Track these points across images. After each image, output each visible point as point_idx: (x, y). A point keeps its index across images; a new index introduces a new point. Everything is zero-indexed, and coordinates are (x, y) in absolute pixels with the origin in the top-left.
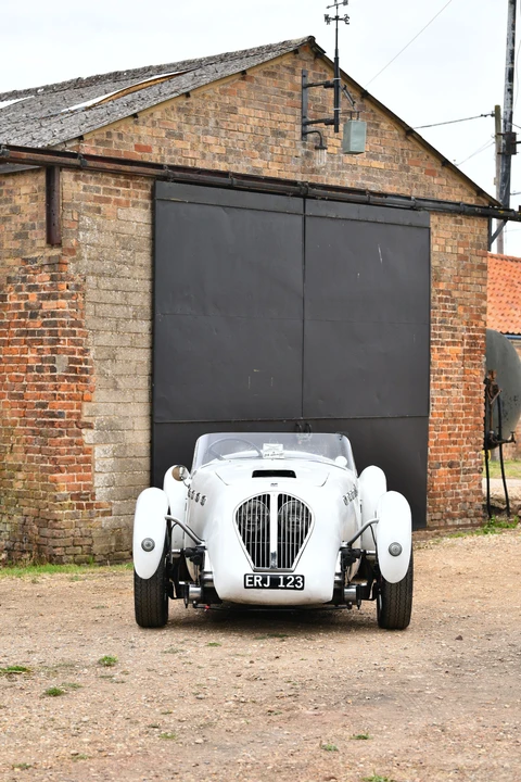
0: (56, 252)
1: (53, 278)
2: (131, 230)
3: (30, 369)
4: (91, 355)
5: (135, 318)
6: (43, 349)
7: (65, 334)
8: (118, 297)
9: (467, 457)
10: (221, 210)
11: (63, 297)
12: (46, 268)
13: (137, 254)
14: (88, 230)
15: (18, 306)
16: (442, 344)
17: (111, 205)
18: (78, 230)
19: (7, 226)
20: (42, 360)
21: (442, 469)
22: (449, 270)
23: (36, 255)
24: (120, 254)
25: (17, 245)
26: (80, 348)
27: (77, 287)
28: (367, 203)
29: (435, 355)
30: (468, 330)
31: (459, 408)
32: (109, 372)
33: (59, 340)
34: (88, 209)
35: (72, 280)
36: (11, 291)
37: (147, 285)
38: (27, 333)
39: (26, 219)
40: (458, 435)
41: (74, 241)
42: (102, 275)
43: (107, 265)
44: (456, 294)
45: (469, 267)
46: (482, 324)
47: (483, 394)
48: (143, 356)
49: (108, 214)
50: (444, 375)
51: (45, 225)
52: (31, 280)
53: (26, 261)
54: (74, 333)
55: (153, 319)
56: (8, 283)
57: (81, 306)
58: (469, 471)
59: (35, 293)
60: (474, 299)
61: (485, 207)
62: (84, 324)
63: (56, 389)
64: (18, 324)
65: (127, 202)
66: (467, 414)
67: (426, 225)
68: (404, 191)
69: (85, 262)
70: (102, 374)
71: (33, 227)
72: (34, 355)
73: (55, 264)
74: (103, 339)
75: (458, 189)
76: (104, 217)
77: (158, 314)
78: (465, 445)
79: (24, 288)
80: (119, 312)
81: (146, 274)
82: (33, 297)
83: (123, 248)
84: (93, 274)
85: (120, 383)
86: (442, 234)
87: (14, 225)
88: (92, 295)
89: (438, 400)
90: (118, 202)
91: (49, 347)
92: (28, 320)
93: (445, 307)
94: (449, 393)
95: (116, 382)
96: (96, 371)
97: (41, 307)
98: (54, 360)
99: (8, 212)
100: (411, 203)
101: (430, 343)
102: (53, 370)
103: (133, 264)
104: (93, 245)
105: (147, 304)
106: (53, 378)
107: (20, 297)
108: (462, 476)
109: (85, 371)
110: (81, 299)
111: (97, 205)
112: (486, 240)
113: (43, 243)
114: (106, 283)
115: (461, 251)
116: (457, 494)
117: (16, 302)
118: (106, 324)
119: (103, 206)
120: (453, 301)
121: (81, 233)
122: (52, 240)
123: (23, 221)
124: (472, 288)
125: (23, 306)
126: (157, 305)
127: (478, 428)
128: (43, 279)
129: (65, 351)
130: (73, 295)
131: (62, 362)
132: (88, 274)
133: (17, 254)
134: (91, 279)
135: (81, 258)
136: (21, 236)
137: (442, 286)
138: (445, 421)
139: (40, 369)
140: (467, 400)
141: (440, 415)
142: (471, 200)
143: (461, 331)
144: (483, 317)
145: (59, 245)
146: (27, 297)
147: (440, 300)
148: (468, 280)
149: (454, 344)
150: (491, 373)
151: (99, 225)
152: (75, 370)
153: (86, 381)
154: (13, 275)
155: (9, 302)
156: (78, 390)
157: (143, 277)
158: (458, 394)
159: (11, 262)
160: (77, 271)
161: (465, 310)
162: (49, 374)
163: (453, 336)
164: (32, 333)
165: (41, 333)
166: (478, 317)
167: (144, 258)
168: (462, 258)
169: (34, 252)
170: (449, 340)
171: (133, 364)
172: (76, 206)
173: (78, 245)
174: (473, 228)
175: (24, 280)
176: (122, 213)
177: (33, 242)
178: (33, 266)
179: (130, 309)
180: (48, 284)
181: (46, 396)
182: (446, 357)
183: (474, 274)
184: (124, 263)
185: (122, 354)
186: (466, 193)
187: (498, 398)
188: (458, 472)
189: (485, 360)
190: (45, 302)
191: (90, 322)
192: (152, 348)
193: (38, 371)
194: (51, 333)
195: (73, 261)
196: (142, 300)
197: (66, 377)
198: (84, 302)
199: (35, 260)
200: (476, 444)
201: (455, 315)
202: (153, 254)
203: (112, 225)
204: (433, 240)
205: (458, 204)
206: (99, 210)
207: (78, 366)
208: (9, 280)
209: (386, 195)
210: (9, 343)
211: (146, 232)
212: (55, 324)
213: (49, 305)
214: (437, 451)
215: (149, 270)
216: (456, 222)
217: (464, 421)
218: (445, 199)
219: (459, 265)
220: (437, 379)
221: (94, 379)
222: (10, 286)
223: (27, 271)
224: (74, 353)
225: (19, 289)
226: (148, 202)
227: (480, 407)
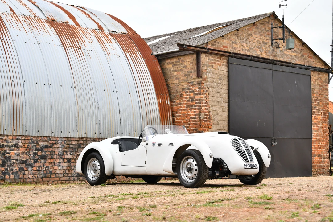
0: (200, 80)
1: (199, 88)
2: (222, 73)
3: (191, 118)
4: (211, 113)
5: (223, 102)
6: (196, 111)
7: (203, 106)
8: (218, 95)
9: (324, 153)
10: (248, 67)
11: (203, 94)
12: (197, 85)
13: (224, 81)
14: (209, 73)
15: (187, 98)
16: (315, 115)
17: (216, 65)
18: (207, 72)
19: (182, 72)
20: (196, 115)
21: (316, 157)
22: (317, 90)
23: (193, 81)
24: (219, 81)
25: (186, 78)
26: (208, 111)
27: (207, 91)
28: (291, 67)
29: (313, 118)
30: (323, 110)
31: (321, 136)
32: (216, 119)
33: (201, 108)
34: (210, 66)
35: (205, 89)
36: (184, 93)
37: (227, 91)
38: (190, 106)
39: (189, 70)
40: (321, 146)
41: (205, 76)
42: (213, 87)
43: (215, 85)
44: (319, 98)
45: (323, 89)
46: (327, 108)
47: (328, 132)
48: (226, 114)
49: (215, 68)
50: (316, 125)
51: (196, 71)
52: (191, 89)
53: (189, 83)
54: (206, 106)
55: (229, 102)
56: (183, 90)
57: (208, 97)
58: (324, 158)
59: (193, 93)
60: (325, 100)
61: (327, 69)
62: (209, 103)
63: (201, 124)
64: (186, 104)
65: (221, 64)
66: (324, 139)
67: (309, 74)
68: (302, 63)
69: (209, 83)
70: (214, 120)
71: (191, 72)
72: (192, 113)
73: (200, 84)
74: (215, 108)
75: (319, 63)
76: (214, 69)
77: (231, 101)
78: (323, 149)
79: (189, 92)
80: (219, 99)
81: (226, 87)
82: (192, 95)
83: (220, 79)
84: (211, 87)
85: (219, 123)
86: (314, 78)
87: (185, 71)
88: (211, 94)
89: (315, 133)
90: (218, 64)
91: (198, 110)
92: (190, 102)
93: (316, 102)
94: (318, 131)
95: (218, 123)
96: (212, 118)
97: (195, 98)
98: (200, 115)
99: (182, 68)
100: (305, 67)
101: (312, 114)
102: (200, 118)
103: (223, 84)
104: (211, 77)
105: (227, 97)
106: (200, 121)
107: (187, 95)
108: (322, 160)
109: (209, 118)
110: (208, 95)
111: (212, 65)
112: (328, 80)
113: (195, 77)
114: (215, 90)
115: (320, 84)
116: (321, 166)
117: (186, 96)
118: (215, 103)
119: (214, 65)
120: (318, 100)
121: (207, 74)
122: (199, 76)
123: (188, 70)
124: (324, 96)
125: (188, 98)
126: (230, 98)
127: (327, 144)
128: (196, 88)
129: (203, 112)
130: (205, 93)
131: (202, 115)
132: (210, 87)
133: (185, 81)
134: (210, 88)
135: (208, 82)
136: (187, 75)
137: (315, 95)
138: (317, 141)
139: (195, 118)
140: (323, 134)
141: (315, 138)
142: (323, 67)
143: (321, 110)
144: (328, 106)
145: (201, 77)
146: (190, 95)
147: (314, 100)
148: (323, 94)
149: (319, 115)
150: (330, 125)
151: (212, 71)
152: (206, 118)
153: (210, 122)
154: (184, 88)
155: (183, 96)
156: (207, 125)
157: (226, 88)
158: (320, 132)
159: (183, 84)
160: (206, 86)
161: (322, 104)
162: (198, 119)
163: (318, 112)
164: (192, 106)
165: (195, 106)
166: (326, 106)
167: (226, 82)
168: (321, 86)
169: (192, 80)
170: (317, 113)
171: (223, 117)
172: (206, 65)
173: (207, 77)
174: (324, 76)
175: (189, 89)
176: (219, 68)
177: (192, 77)
178: (192, 84)
179: (222, 99)
180: (197, 90)
181: (197, 126)
182: (317, 119)
183: (325, 92)
184: (220, 84)
185: (220, 113)
186: (321, 65)
187: (332, 134)
188: (321, 158)
189: (328, 121)
190: (196, 96)
191: (211, 103)
192: (229, 112)
193: (194, 118)
194: (199, 106)
195: (205, 82)
196: (225, 96)
197: (204, 120)
198: (209, 96)
199: (193, 83)
200: (326, 149)
201: (319, 105)
202: (229, 81)
203: (216, 71)
204: (312, 80)
205: (319, 68)
206: (212, 66)
207: (207, 117)
208: (183, 89)
209: (297, 64)
210: (183, 110)
211: (226, 74)
212: (200, 103)
213: (198, 97)
214: (314, 151)
215: (227, 86)
216: (319, 74)
217: (323, 141)
218: (315, 66)
219: (320, 88)
220: (314, 126)
221: (212, 121)
222: (183, 91)
223: (190, 86)
224: (206, 112)
225: (187, 92)
226: (227, 64)
227: (327, 137)
